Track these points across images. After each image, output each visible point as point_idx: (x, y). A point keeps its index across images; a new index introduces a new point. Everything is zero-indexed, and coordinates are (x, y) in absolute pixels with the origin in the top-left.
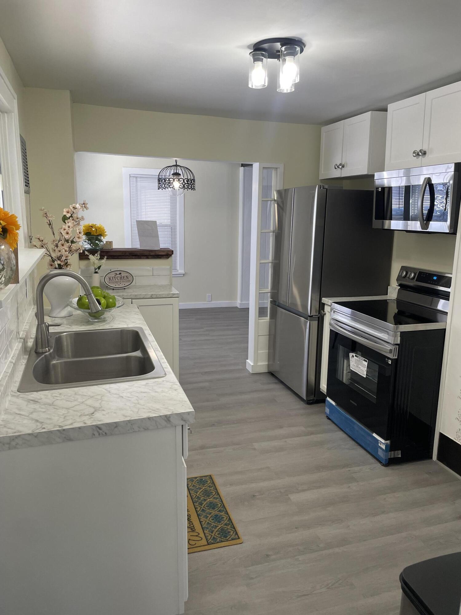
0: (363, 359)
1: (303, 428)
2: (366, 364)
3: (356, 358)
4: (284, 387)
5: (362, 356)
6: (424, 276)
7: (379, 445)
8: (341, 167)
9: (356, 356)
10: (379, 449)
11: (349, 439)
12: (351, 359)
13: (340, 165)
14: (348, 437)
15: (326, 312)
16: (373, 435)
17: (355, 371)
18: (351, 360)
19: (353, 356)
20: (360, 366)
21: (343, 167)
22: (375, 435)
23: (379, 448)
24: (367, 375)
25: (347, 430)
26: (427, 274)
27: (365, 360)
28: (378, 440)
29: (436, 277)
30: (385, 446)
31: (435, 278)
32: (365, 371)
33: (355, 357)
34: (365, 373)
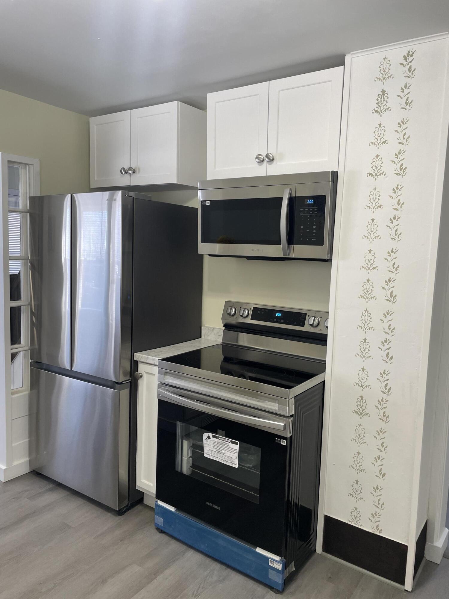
0: (230, 441)
1: (136, 569)
2: (237, 447)
3: (216, 440)
4: (68, 493)
5: (227, 436)
6: (262, 313)
7: (270, 564)
8: (131, 172)
9: (214, 436)
10: (270, 571)
11: (208, 561)
12: (206, 441)
13: (130, 169)
14: (206, 558)
15: (142, 374)
16: (256, 551)
17: (215, 459)
18: (205, 444)
19: (209, 437)
20: (223, 451)
21: (134, 172)
22: (259, 550)
23: (269, 569)
24: (239, 464)
25: (202, 547)
26: (267, 311)
27: (233, 442)
28: (267, 559)
29: (280, 314)
30: (281, 565)
31: (278, 315)
32: (236, 458)
33: (212, 439)
34: (236, 461)
